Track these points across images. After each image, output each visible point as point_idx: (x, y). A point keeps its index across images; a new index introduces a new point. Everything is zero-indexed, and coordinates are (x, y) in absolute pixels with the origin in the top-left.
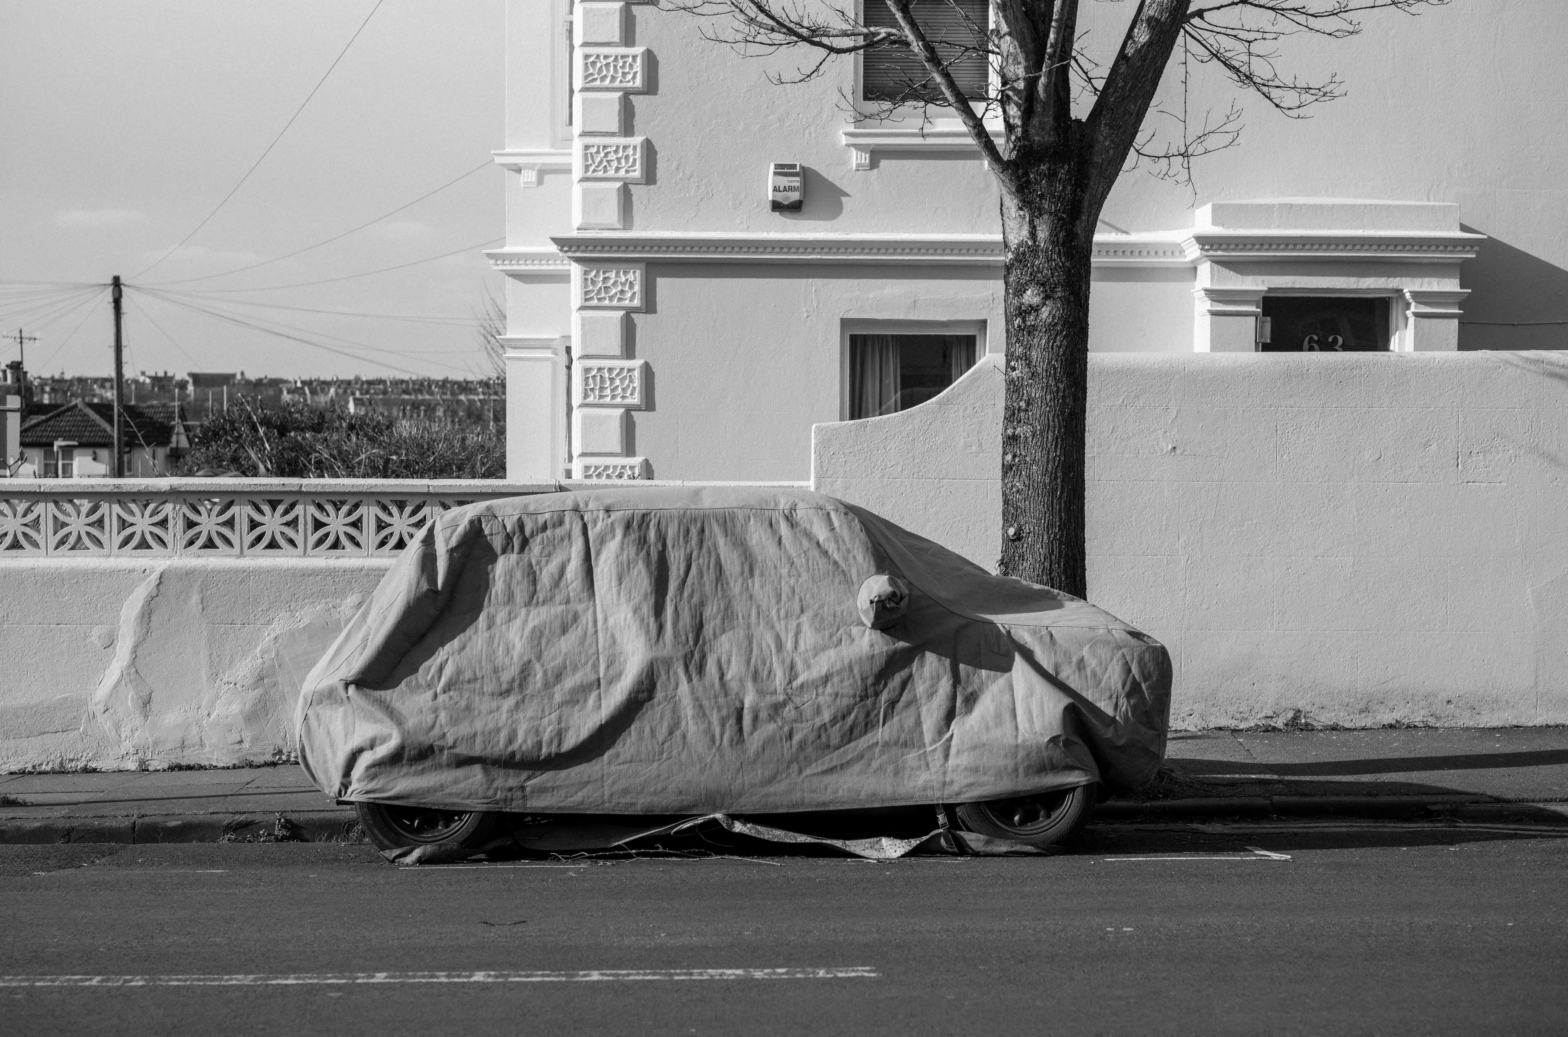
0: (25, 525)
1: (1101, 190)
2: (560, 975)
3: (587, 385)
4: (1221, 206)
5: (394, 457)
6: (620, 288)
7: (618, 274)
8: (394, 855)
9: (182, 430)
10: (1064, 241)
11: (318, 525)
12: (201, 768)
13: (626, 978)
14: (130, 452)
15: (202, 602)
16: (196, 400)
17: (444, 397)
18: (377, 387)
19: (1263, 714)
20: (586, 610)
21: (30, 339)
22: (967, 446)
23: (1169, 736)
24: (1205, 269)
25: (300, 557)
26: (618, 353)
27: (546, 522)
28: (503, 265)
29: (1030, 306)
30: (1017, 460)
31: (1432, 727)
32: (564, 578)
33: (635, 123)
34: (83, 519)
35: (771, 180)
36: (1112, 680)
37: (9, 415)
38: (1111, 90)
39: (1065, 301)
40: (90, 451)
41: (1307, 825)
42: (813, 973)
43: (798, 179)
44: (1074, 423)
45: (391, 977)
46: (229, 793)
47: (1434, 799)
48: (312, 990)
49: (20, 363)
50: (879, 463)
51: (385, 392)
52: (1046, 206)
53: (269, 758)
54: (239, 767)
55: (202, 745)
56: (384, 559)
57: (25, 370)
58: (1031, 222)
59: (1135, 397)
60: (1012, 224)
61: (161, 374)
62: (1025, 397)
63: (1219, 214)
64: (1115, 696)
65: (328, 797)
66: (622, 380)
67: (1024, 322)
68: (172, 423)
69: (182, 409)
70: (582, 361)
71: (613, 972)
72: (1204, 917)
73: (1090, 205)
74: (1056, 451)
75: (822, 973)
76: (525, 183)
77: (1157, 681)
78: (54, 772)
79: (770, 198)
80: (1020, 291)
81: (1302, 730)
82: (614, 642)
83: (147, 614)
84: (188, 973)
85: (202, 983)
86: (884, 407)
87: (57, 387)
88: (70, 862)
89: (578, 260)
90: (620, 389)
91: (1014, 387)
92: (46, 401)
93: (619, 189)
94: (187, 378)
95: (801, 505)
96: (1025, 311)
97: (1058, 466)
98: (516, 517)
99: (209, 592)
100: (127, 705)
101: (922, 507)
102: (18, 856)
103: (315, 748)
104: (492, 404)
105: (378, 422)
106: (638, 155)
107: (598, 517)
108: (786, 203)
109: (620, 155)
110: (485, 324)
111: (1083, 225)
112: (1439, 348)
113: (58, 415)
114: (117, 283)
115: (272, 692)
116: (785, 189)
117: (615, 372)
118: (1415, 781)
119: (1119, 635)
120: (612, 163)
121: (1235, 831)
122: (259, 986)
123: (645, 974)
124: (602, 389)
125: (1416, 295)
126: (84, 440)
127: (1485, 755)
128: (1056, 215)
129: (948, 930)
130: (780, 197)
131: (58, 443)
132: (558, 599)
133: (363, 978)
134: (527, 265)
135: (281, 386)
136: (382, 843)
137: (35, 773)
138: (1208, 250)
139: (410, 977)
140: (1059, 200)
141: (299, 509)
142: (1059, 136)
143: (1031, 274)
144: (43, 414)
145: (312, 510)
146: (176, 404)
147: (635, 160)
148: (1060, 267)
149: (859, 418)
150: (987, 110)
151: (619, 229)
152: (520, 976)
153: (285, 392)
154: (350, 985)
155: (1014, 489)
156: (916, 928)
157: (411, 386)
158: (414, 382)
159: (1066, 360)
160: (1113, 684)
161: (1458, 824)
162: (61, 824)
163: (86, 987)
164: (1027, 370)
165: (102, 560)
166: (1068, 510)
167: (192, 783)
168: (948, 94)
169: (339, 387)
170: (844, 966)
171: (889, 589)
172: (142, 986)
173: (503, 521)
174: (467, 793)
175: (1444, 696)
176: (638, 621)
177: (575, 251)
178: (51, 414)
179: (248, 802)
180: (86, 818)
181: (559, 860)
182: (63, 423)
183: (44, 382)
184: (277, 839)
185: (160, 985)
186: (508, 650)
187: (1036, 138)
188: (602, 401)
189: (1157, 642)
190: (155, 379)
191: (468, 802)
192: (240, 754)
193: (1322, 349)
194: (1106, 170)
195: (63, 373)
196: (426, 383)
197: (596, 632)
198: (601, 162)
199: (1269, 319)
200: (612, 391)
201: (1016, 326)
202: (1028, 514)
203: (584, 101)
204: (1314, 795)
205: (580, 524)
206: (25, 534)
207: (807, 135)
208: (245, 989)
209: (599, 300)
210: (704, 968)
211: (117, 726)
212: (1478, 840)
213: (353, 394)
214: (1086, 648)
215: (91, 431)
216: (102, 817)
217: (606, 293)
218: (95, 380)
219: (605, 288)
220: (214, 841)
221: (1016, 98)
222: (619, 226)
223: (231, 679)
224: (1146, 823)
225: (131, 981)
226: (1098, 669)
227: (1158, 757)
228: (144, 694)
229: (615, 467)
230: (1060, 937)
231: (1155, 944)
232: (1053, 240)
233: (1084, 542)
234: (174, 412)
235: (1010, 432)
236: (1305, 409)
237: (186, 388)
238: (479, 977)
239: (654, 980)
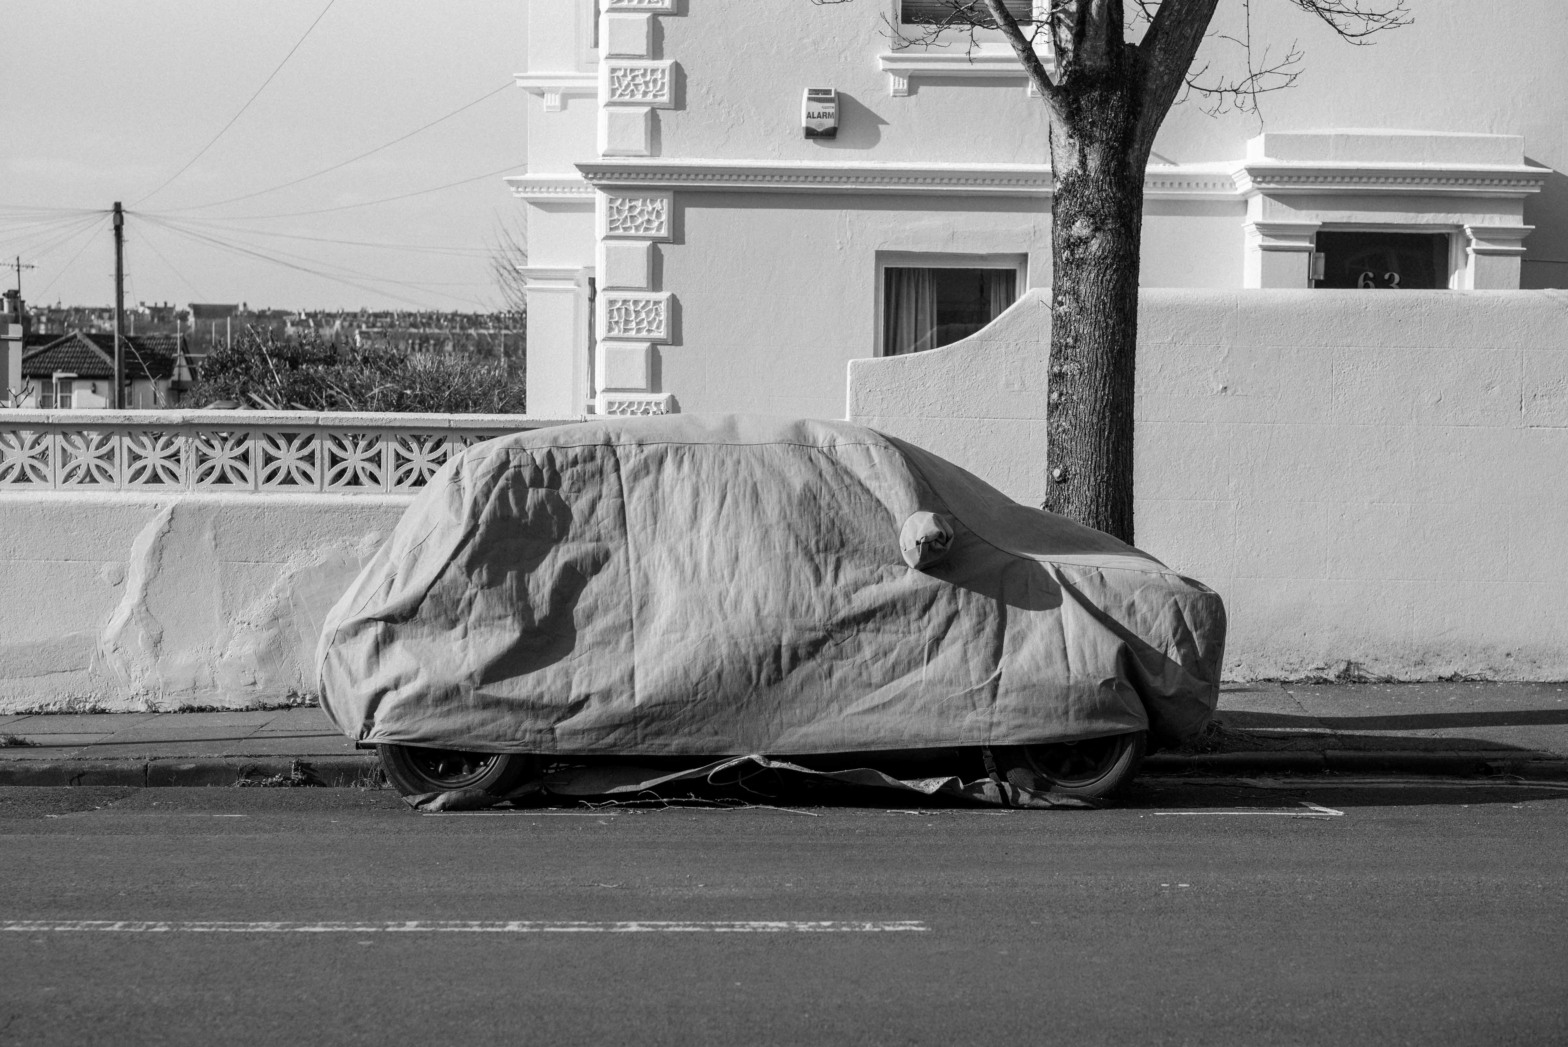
0: (33, 457)
1: (1154, 117)
2: (597, 926)
3: (611, 317)
4: (1275, 136)
5: (408, 392)
6: (646, 217)
7: (644, 201)
8: (417, 801)
9: (184, 363)
10: (1115, 171)
11: (334, 460)
12: (213, 710)
13: (666, 930)
14: (130, 385)
15: (215, 539)
16: (197, 331)
17: (454, 331)
18: (383, 320)
19: (1314, 666)
20: (617, 549)
21: (27, 267)
22: (1008, 385)
23: (1222, 687)
24: (1257, 203)
25: (317, 493)
26: (644, 284)
27: (576, 456)
28: (525, 192)
29: (1080, 238)
30: (1063, 399)
31: (1491, 681)
32: (594, 516)
33: (664, 45)
34: (93, 452)
35: (804, 106)
36: (1163, 627)
37: (11, 344)
38: (1167, 13)
39: (1116, 233)
40: (89, 383)
41: (1362, 781)
42: (859, 926)
43: (833, 105)
44: (1123, 360)
45: (423, 926)
46: (242, 736)
47: (1494, 755)
48: (340, 937)
49: (17, 292)
50: (917, 401)
51: (392, 325)
52: (1097, 134)
53: (283, 700)
54: (252, 710)
55: (214, 686)
56: (403, 496)
57: (22, 299)
58: (1081, 150)
59: (1185, 334)
60: (1060, 152)
61: (161, 305)
62: (1073, 333)
63: (1273, 145)
64: (1164, 644)
65: (349, 740)
66: (648, 313)
67: (1072, 254)
68: (174, 355)
69: (184, 342)
70: (606, 293)
71: (651, 923)
72: (1262, 874)
73: (1143, 133)
74: (1104, 390)
75: (868, 927)
76: (548, 107)
77: (1209, 630)
78: (61, 713)
79: (804, 125)
80: (1069, 223)
81: (1354, 682)
82: (647, 582)
83: (158, 551)
84: (212, 920)
85: (227, 930)
86: (919, 343)
87: (53, 317)
88: (82, 805)
89: (603, 188)
90: (645, 322)
91: (1061, 323)
92: (42, 330)
93: (646, 114)
94: (188, 309)
95: (840, 441)
96: (1074, 244)
97: (1106, 405)
98: (545, 450)
99: (222, 528)
100: (137, 644)
101: (962, 447)
102: (28, 798)
103: (336, 687)
104: (503, 339)
105: (393, 355)
106: (667, 79)
107: (630, 452)
108: (820, 130)
109: (648, 78)
110: (498, 256)
111: (1135, 154)
112: (1500, 286)
113: (57, 346)
114: (118, 209)
115: (287, 632)
116: (819, 116)
117: (641, 305)
118: (1474, 737)
119: (1172, 581)
120: (640, 87)
121: (1288, 786)
122: (286, 933)
123: (685, 926)
124: (627, 322)
125: (1476, 231)
126: (84, 371)
127: (1546, 711)
128: (1108, 143)
129: (996, 884)
130: (815, 124)
131: (57, 375)
132: (588, 536)
133: (394, 926)
134: (550, 193)
135: (284, 318)
136: (405, 789)
137: (42, 713)
138: (1260, 183)
139: (443, 926)
140: (1110, 127)
141: (315, 444)
142: (1111, 60)
143: (1081, 205)
144: (41, 344)
145: (329, 444)
146: (178, 335)
147: (663, 84)
148: (1111, 198)
149: (894, 354)
150: (1036, 33)
151: (646, 156)
152: (555, 926)
153: (289, 325)
154: (380, 933)
155: (1060, 429)
156: (964, 881)
157: (419, 319)
158: (422, 316)
159: (1116, 295)
160: (1163, 631)
161: (1520, 782)
162: (71, 766)
163: (108, 932)
164: (1075, 305)
165: (113, 494)
166: (1116, 451)
167: (204, 725)
168: (996, 16)
169: (345, 319)
170: (891, 920)
171: (934, 529)
172: (165, 932)
173: (532, 454)
174: (495, 735)
175: (1503, 649)
176: (673, 562)
177: (600, 179)
178: (49, 345)
179: (264, 745)
180: (97, 760)
181: (588, 808)
182: (63, 353)
183: (40, 312)
184: (293, 784)
185: (184, 931)
186: (538, 587)
187: (1088, 63)
188: (626, 335)
189: (1210, 590)
190: (155, 310)
191: (496, 744)
192: (254, 696)
193: (1377, 286)
194: (1160, 96)
195: (60, 303)
196: (435, 317)
197: (629, 571)
198: (628, 85)
199: (1323, 254)
200: (637, 324)
201: (1064, 259)
202: (1074, 455)
203: (611, 21)
204: (1369, 750)
205: (613, 460)
206: (32, 467)
207: (843, 59)
208: (272, 936)
209: (625, 229)
210: (745, 920)
211: (127, 666)
212: (1542, 798)
213: (359, 327)
214: (1137, 593)
215: (91, 363)
216: (113, 759)
217: (631, 222)
218: (93, 311)
219: (631, 217)
220: (229, 785)
221: (1068, 21)
222: (645, 153)
223: (245, 619)
224: (1193, 777)
225: (155, 926)
226: (1149, 615)
227: (1209, 709)
228: (155, 633)
229: (640, 403)
230: (1113, 893)
231: (1212, 900)
232: (1105, 169)
233: (1132, 484)
234: (176, 344)
235: (1056, 369)
236: (1362, 349)
237: (187, 320)
238: (513, 926)
239: (694, 932)
